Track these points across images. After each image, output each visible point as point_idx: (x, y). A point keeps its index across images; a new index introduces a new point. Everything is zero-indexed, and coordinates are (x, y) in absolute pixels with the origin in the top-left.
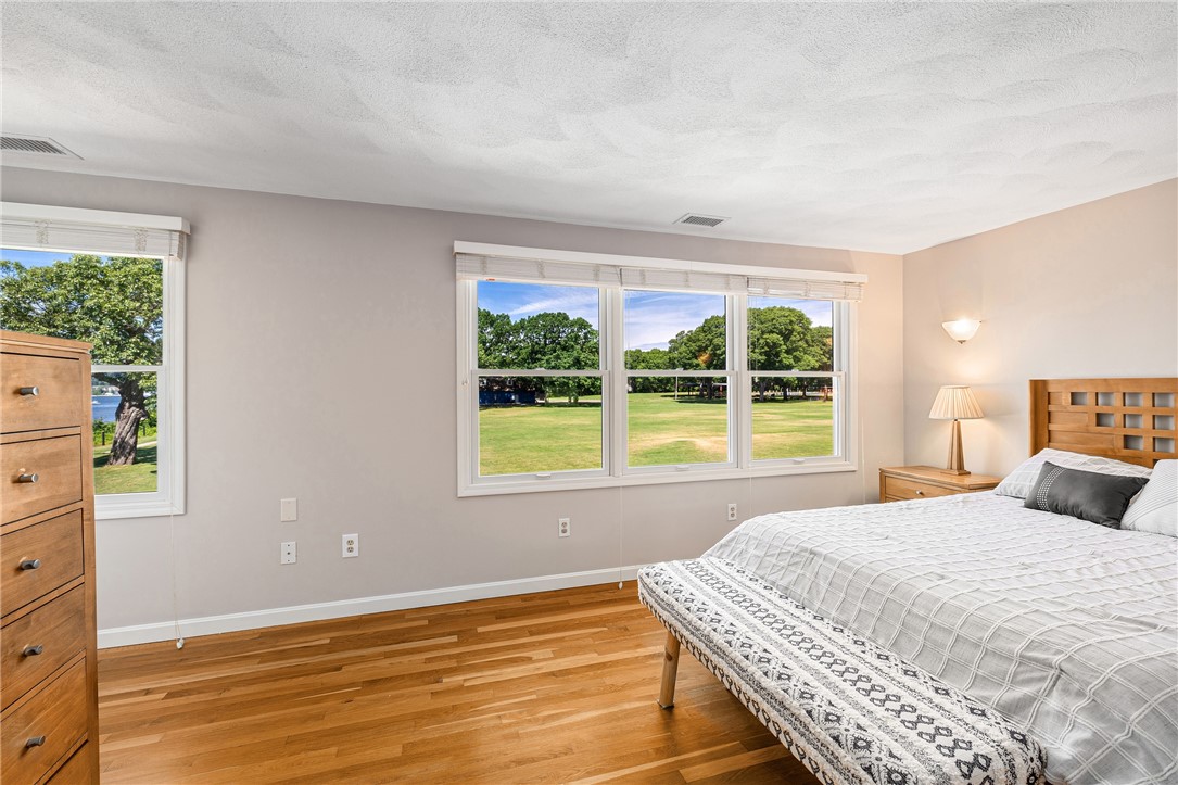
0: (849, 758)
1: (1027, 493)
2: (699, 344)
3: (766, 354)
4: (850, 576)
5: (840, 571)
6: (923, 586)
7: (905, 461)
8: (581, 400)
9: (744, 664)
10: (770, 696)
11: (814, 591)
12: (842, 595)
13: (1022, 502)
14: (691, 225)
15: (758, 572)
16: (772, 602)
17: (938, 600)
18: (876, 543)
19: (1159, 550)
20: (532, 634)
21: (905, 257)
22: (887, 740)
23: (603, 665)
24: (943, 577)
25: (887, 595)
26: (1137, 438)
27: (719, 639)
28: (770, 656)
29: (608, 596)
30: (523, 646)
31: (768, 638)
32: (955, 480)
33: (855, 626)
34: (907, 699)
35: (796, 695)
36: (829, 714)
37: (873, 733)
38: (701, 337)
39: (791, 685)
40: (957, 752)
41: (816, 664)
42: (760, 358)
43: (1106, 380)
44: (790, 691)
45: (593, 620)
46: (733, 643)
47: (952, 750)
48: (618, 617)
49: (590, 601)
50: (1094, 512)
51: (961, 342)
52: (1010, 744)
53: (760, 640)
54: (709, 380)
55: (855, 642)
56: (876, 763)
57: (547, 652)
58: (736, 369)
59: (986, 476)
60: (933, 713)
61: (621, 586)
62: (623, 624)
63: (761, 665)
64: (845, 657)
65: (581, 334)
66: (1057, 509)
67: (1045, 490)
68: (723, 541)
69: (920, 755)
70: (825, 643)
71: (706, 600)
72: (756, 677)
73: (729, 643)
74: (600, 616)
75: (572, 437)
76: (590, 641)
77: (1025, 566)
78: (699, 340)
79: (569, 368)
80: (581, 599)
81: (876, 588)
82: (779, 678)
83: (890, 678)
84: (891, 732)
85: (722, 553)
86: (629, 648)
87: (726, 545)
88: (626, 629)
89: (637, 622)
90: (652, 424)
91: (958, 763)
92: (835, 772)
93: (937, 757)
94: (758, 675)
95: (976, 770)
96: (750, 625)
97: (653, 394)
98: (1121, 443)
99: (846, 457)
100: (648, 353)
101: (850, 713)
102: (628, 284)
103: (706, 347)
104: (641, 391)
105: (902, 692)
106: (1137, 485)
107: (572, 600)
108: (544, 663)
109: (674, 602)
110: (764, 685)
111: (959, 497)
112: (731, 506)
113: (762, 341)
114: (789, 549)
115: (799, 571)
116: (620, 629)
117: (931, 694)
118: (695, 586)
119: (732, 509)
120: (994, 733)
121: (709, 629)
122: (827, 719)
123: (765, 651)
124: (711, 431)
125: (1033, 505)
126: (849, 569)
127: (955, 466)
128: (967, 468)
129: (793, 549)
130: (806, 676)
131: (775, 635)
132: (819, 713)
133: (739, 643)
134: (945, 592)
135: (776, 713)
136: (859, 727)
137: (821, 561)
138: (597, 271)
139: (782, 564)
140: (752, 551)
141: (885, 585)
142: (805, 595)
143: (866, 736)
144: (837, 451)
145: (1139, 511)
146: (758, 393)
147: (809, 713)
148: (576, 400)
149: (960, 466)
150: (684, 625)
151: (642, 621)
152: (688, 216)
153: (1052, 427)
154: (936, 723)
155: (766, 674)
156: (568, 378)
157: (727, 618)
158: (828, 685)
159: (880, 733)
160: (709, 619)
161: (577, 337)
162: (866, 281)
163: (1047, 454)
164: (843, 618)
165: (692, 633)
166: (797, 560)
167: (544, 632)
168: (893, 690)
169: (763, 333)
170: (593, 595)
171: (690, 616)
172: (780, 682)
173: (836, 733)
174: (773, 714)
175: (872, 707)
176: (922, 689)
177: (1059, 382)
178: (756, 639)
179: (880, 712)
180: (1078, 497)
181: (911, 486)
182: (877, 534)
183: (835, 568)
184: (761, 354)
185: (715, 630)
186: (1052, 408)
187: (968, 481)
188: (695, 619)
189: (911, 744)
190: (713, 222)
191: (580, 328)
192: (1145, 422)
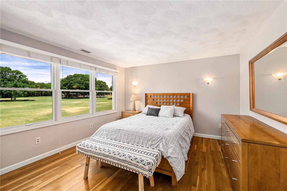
0: (140, 164)
1: (146, 113)
2: (66, 82)
3: (85, 86)
4: (128, 133)
5: (126, 132)
6: (141, 131)
7: (125, 109)
8: (17, 99)
9: (115, 156)
10: (122, 161)
11: (121, 138)
12: (127, 137)
13: (146, 114)
14: (82, 51)
15: (107, 137)
16: (113, 142)
17: (144, 133)
18: (130, 125)
19: (163, 119)
20: (29, 179)
21: (125, 68)
22: (145, 158)
23: (62, 176)
24: (143, 129)
25: (136, 134)
26: (158, 102)
27: (107, 153)
28: (120, 153)
29: (56, 157)
30: (27, 184)
31: (117, 149)
32: (134, 112)
33: (130, 142)
34: (144, 151)
35: (128, 157)
36: (135, 158)
37: (143, 158)
38: (66, 80)
39: (126, 156)
40: (154, 156)
41: (128, 151)
42: (84, 87)
43: (154, 93)
44: (127, 157)
45: (54, 166)
46: (111, 153)
47: (153, 156)
48: (62, 162)
49: (51, 161)
50: (155, 114)
51: (135, 86)
52: (159, 152)
53: (116, 150)
54: (69, 92)
55: (132, 145)
56: (145, 163)
57: (40, 181)
58: (92, 90)
59: (138, 111)
60: (149, 151)
61: (60, 153)
62: (65, 163)
63: (119, 155)
64: (132, 148)
65: (18, 76)
66: (151, 115)
67: (149, 112)
68: (96, 132)
69: (150, 158)
70: (128, 147)
71: (99, 146)
72: (118, 158)
73: (110, 153)
74: (56, 164)
75: (14, 112)
76: (55, 172)
77: (152, 124)
78: (65, 81)
79: (11, 87)
80: (46, 161)
81: (133, 133)
82: (124, 156)
83: (140, 148)
84: (145, 157)
85: (96, 135)
86: (69, 169)
87: (97, 133)
88: (66, 164)
89: (69, 161)
90: (50, 106)
91: (155, 157)
92: (138, 168)
93: (152, 157)
94: (119, 157)
95: (157, 157)
96: (112, 148)
97: (49, 97)
98: (156, 103)
99: (115, 109)
100: (47, 84)
101: (138, 157)
102: (63, 64)
103: (68, 83)
104: (44, 96)
105: (143, 150)
106: (160, 109)
107: (42, 163)
108: (39, 185)
109: (91, 149)
110: (120, 159)
111: (137, 115)
112: (91, 124)
113: (84, 83)
114: (114, 130)
115: (117, 134)
116: (64, 165)
117: (147, 149)
118: (95, 144)
119: (92, 125)
120: (156, 151)
121: (103, 152)
122: (135, 159)
123: (118, 152)
124: (70, 106)
125: (147, 115)
126: (127, 131)
127: (134, 109)
128: (136, 110)
129: (115, 130)
130: (128, 154)
131: (118, 148)
132: (133, 159)
133: (112, 153)
134: (144, 131)
135: (124, 163)
136: (140, 158)
137: (122, 131)
138: (52, 59)
139: (113, 134)
140: (105, 133)
141: (135, 132)
142: (119, 139)
143: (142, 159)
144: (113, 108)
145: (160, 113)
146: (83, 96)
147: (131, 160)
148: (15, 99)
149: (135, 110)
150: (95, 154)
151: (71, 160)
152: (82, 49)
153: (148, 101)
154: (150, 153)
155: (120, 156)
156: (11, 91)
157: (107, 148)
158: (132, 153)
159: (144, 158)
160: (103, 150)
161: (15, 77)
162: (119, 72)
163: (148, 106)
164: (128, 141)
165: (98, 155)
166: (116, 132)
167: (35, 176)
168: (142, 150)
169: (85, 81)
170: (51, 159)
171: (97, 151)
172: (124, 157)
173: (137, 161)
174: (123, 164)
175: (140, 154)
176: (145, 148)
177: (149, 94)
178: (115, 150)
179: (142, 154)
180: (153, 113)
181: (127, 114)
182: (129, 124)
183: (125, 132)
184: (84, 86)
185: (105, 152)
186: (148, 98)
187: (136, 112)
188: (99, 151)
189: (148, 157)
190: (88, 52)
191: (17, 74)
192: (158, 100)
